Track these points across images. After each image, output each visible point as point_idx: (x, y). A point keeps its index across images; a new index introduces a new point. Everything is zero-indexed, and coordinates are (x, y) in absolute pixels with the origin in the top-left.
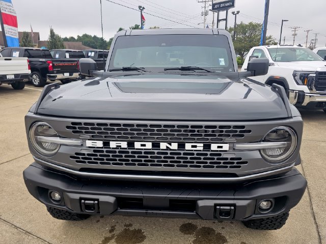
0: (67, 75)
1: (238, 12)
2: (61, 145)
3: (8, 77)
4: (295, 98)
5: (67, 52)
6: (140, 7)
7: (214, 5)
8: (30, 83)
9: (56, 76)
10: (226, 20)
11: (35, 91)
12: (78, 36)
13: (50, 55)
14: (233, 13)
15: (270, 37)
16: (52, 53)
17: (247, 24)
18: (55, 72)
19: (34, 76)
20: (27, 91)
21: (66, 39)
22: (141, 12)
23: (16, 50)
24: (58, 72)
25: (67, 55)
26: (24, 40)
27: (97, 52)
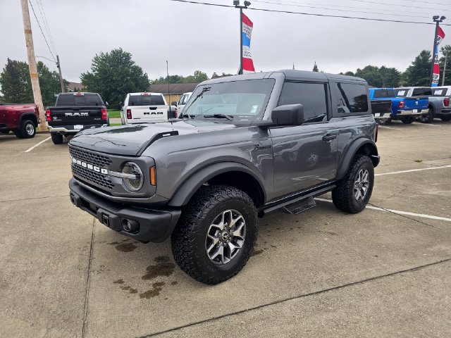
6: (435, 18)
12: (358, 70)
22: (437, 24)
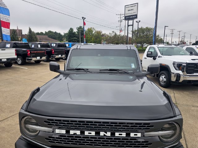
0: (38, 58)
1: (140, 21)
2: (40, 131)
3: (2, 60)
4: (175, 77)
5: (39, 44)
6: (83, 18)
7: (125, 17)
8: (16, 63)
9: (32, 59)
10: (133, 25)
11: (18, 68)
12: (45, 32)
13: (29, 46)
14: (137, 22)
15: (158, 36)
16: (30, 44)
17: (145, 28)
18: (31, 56)
19: (19, 59)
20: (14, 68)
21: (38, 34)
22: (84, 20)
23: (8, 43)
24: (33, 57)
25: (39, 46)
26: (13, 34)
27: (57, 44)
